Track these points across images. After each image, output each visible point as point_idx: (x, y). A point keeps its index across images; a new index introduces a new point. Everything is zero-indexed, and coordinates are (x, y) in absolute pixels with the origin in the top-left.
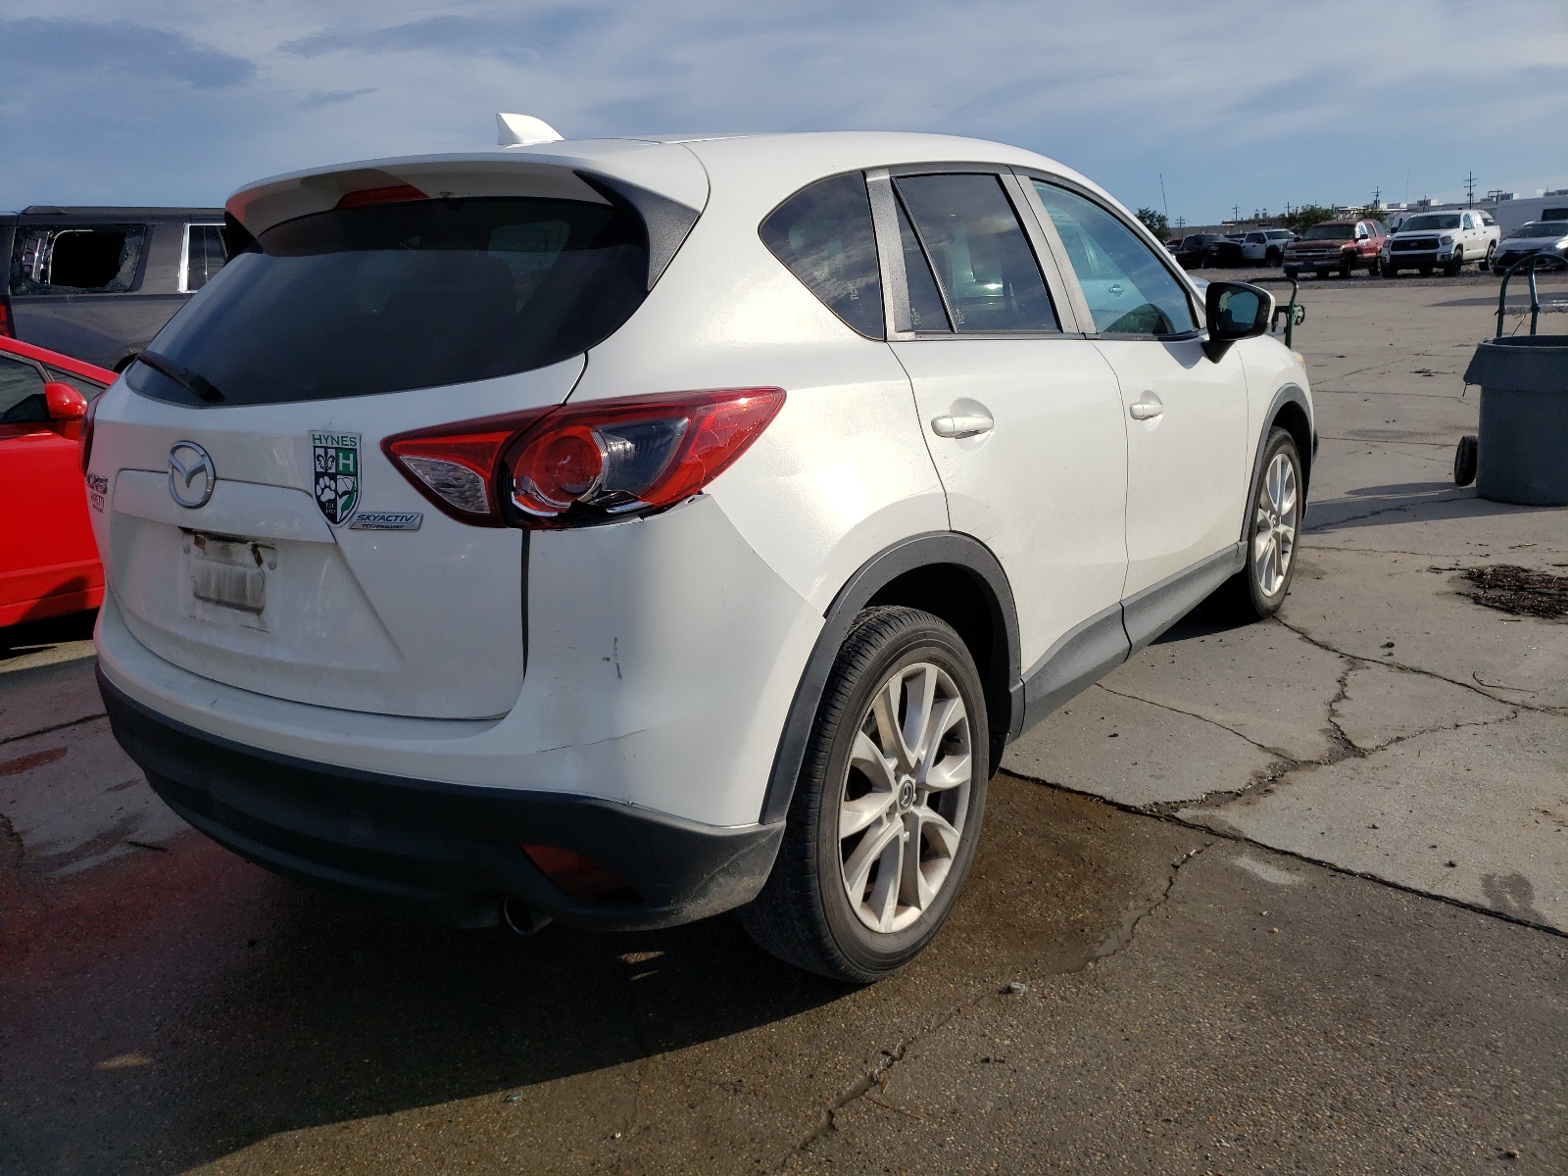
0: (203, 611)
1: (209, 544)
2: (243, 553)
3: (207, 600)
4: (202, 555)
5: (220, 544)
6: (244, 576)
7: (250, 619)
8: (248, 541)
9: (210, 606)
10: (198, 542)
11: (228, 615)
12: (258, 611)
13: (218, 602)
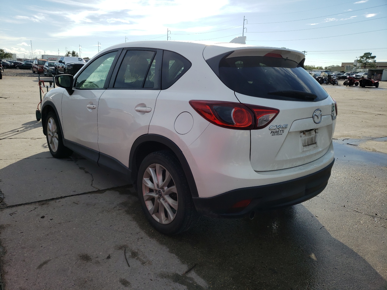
0: (305, 149)
1: (306, 133)
2: (313, 132)
3: (306, 146)
4: (305, 136)
5: (309, 132)
6: (312, 137)
7: (315, 145)
8: (314, 130)
9: (307, 147)
10: (304, 133)
11: (311, 147)
12: (316, 143)
13: (308, 145)
